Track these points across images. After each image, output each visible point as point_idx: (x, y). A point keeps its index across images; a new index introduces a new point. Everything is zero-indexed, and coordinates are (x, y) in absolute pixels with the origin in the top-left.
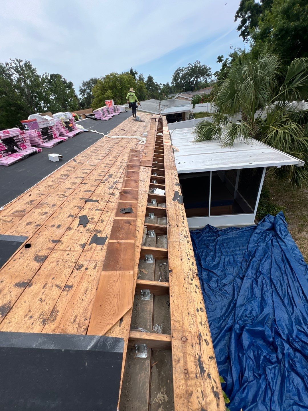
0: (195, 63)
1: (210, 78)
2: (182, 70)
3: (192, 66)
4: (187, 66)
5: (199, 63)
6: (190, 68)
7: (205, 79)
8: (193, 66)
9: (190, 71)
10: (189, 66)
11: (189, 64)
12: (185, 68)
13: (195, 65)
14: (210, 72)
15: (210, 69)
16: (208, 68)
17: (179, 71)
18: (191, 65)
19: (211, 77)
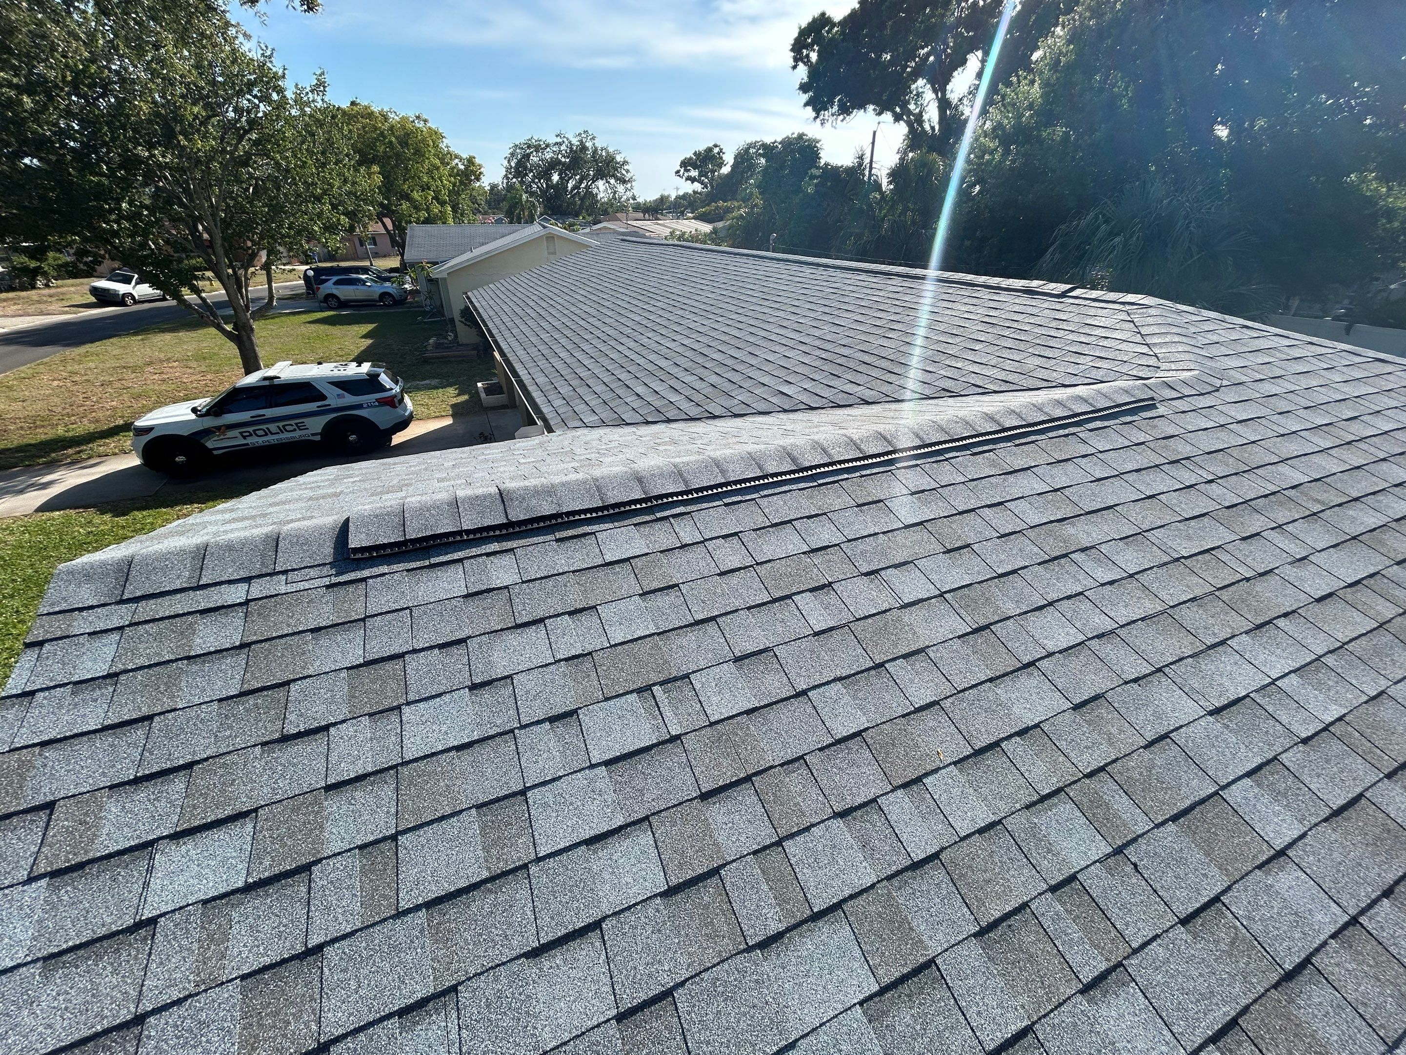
1: (626, 188)
2: (537, 147)
3: (570, 143)
5: (593, 138)
7: (611, 188)
10: (559, 140)
11: (557, 136)
12: (548, 146)
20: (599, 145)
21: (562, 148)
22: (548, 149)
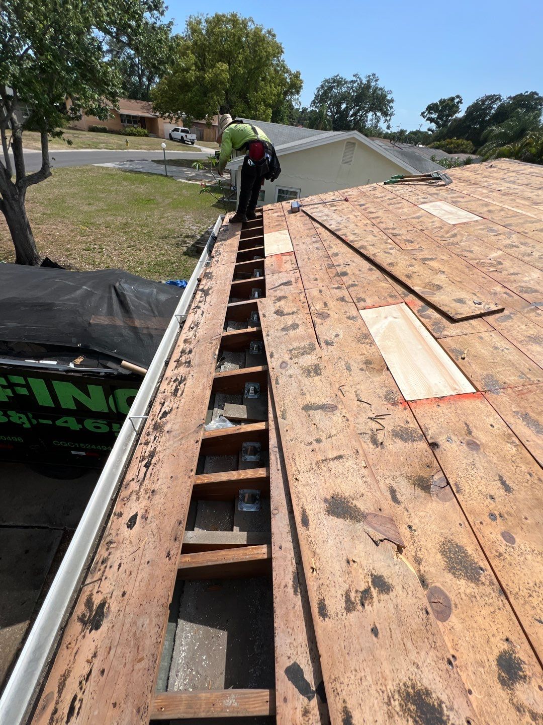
1: (386, 120)
3: (361, 82)
5: (376, 81)
6: (355, 85)
10: (354, 79)
13: (368, 81)
14: (392, 108)
15: (392, 101)
17: (335, 82)
18: (360, 79)
19: (388, 118)
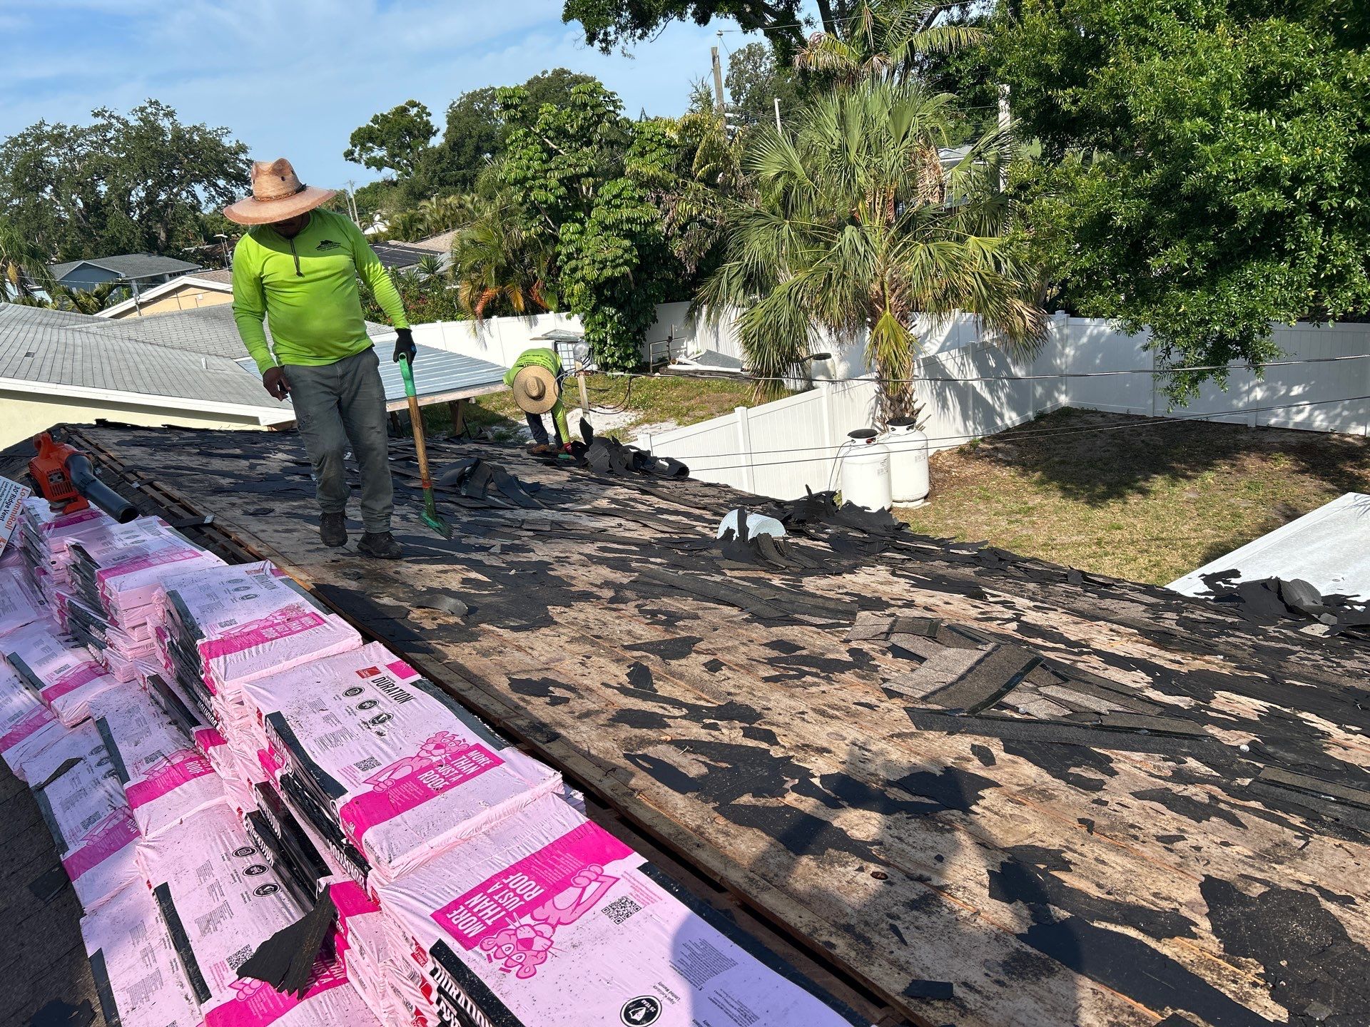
0: (142, 110)
2: (58, 139)
3: (126, 124)
4: (88, 122)
5: (169, 114)
7: (221, 195)
8: (134, 121)
9: (115, 149)
10: (100, 121)
11: (96, 115)
12: (81, 134)
13: (145, 121)
15: (241, 148)
16: (228, 142)
17: (39, 140)
18: (118, 119)
20: (185, 124)
21: (109, 135)
22: (81, 140)
